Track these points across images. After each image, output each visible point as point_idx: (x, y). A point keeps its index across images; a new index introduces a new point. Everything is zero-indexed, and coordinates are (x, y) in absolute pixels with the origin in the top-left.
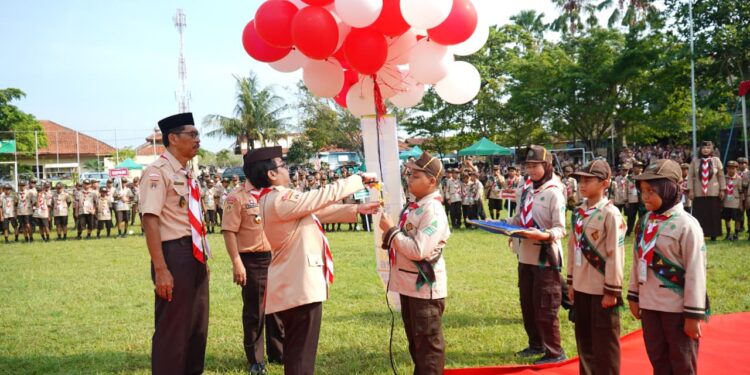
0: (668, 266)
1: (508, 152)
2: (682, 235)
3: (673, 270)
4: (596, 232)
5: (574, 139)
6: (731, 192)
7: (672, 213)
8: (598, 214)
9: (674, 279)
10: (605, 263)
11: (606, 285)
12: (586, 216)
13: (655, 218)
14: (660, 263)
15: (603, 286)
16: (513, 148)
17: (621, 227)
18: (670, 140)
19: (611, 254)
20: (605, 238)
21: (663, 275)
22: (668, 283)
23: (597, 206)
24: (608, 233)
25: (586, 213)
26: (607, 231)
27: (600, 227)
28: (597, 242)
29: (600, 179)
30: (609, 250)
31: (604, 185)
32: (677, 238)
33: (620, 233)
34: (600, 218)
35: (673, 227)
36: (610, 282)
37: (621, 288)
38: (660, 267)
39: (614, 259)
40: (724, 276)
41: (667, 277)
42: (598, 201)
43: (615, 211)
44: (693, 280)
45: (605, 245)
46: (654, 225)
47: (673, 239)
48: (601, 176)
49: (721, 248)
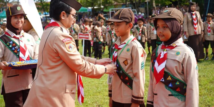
0: (174, 80)
1: (86, 10)
2: (184, 59)
3: (178, 83)
4: (127, 60)
5: (126, 2)
6: (210, 31)
7: (177, 44)
8: (127, 47)
9: (178, 90)
10: (132, 81)
11: (133, 96)
12: (119, 49)
13: (166, 48)
14: (169, 78)
15: (131, 97)
16: (90, 8)
17: (142, 56)
18: (179, 3)
19: (136, 75)
20: (132, 64)
21: (171, 88)
22: (174, 93)
23: (126, 41)
24: (134, 60)
25: (119, 47)
26: (133, 59)
27: (128, 56)
28: (127, 67)
29: (127, 23)
30: (135, 72)
31: (130, 26)
32: (181, 61)
33: (142, 60)
34: (128, 50)
35: (178, 53)
36: (136, 95)
37: (142, 98)
38: (169, 82)
39: (138, 78)
40: (206, 82)
41: (174, 88)
42: (127, 38)
43: (138, 45)
44: (191, 90)
45: (132, 69)
46: (165, 52)
47: (178, 62)
48: (127, 20)
49: (205, 65)
